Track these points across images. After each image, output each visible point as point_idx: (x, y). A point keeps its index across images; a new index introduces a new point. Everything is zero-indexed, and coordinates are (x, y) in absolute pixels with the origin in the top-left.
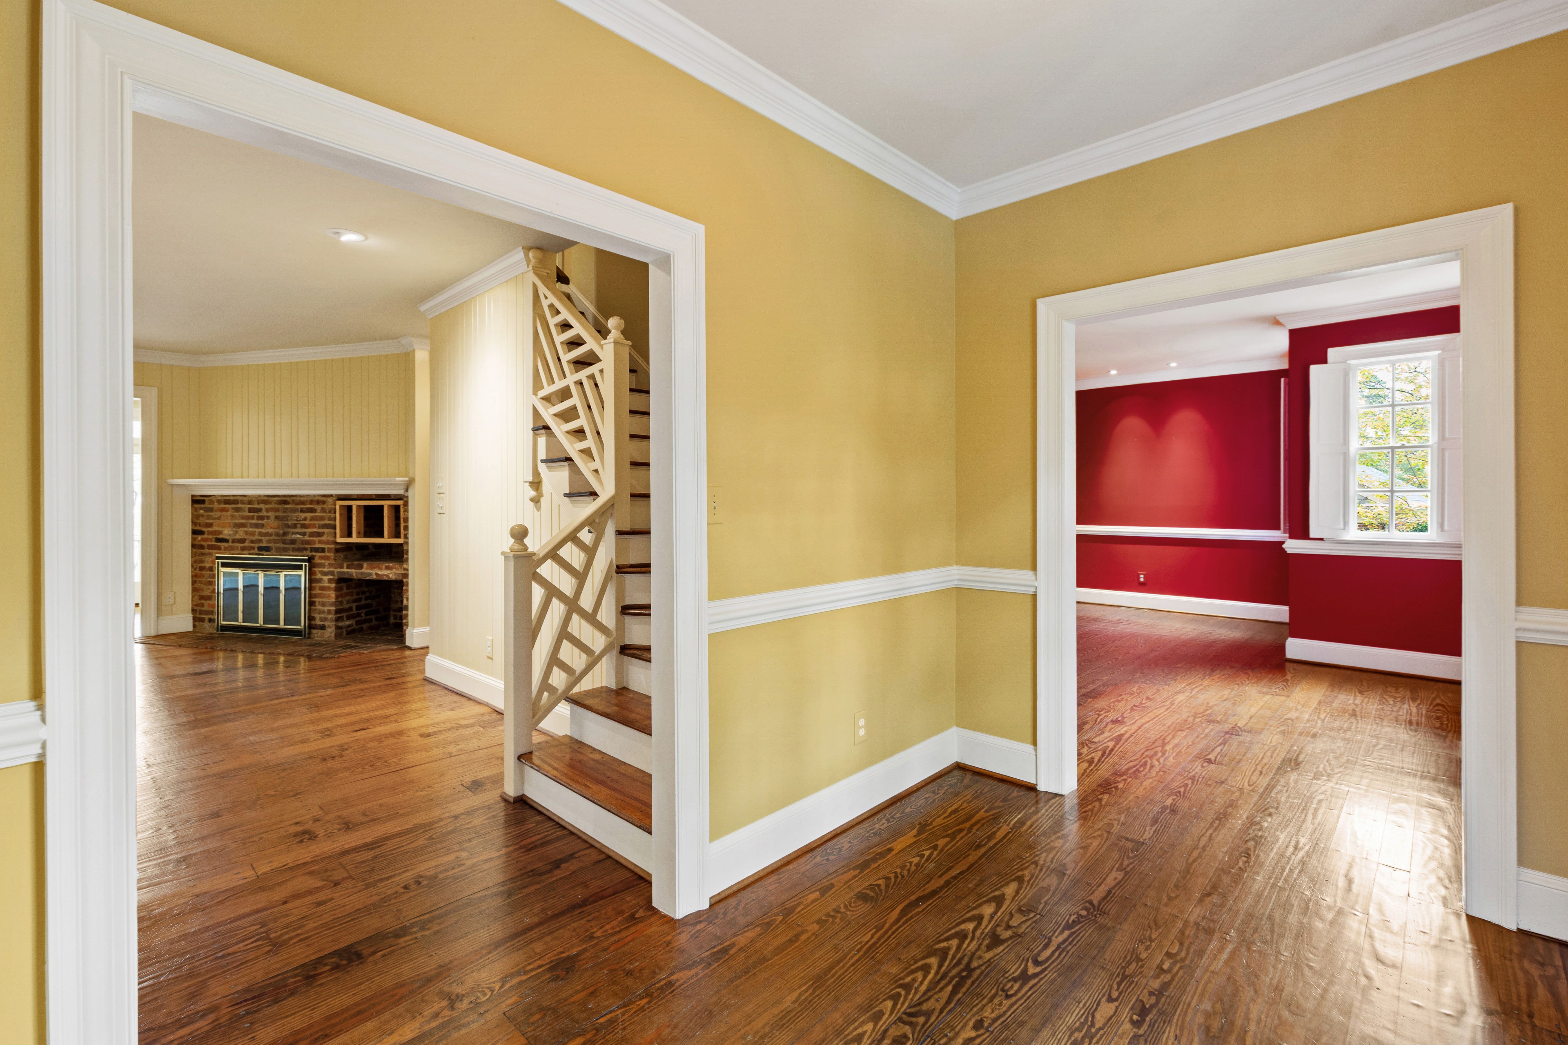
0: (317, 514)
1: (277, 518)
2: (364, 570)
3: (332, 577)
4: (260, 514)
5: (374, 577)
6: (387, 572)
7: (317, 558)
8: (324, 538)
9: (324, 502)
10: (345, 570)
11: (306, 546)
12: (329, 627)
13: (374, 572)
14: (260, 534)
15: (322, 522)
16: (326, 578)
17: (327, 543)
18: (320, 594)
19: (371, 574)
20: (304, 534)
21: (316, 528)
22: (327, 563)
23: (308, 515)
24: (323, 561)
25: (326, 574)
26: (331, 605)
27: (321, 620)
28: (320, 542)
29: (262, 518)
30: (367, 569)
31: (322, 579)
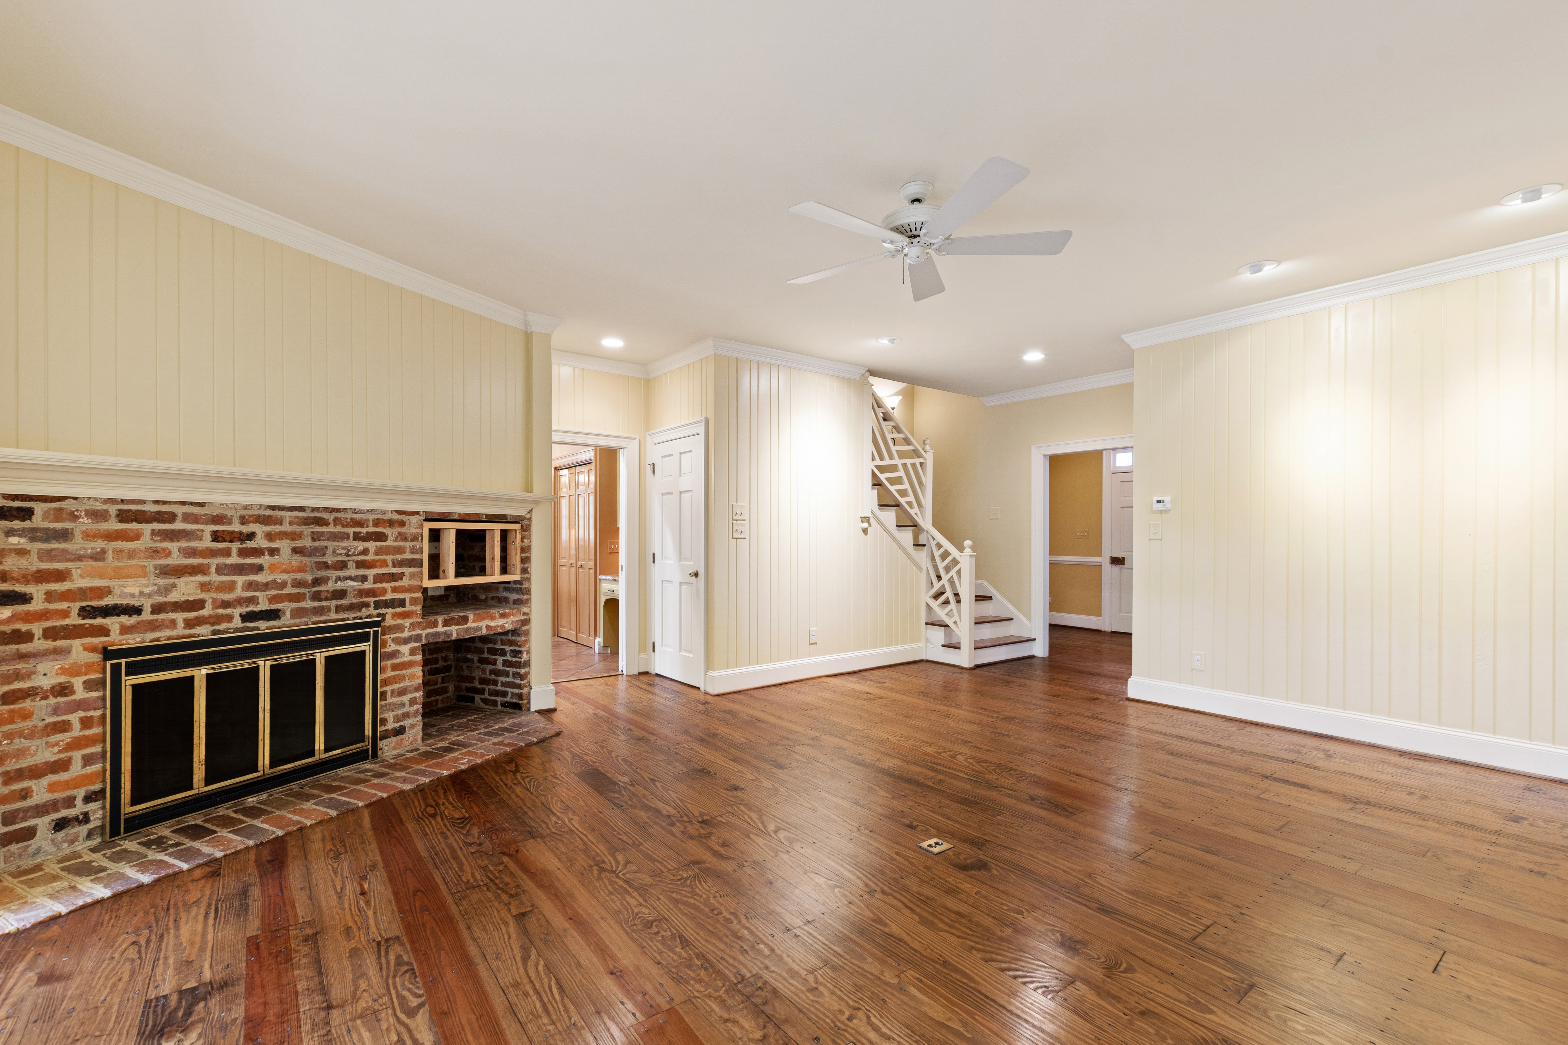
0: (388, 543)
1: (295, 551)
2: (470, 624)
3: (417, 644)
4: (250, 544)
5: (484, 632)
6: (500, 622)
7: (388, 617)
8: (405, 582)
9: (402, 524)
10: (440, 629)
11: (368, 599)
12: (412, 726)
13: (483, 624)
14: (250, 586)
15: (399, 557)
16: (405, 649)
17: (410, 590)
18: (395, 677)
19: (480, 629)
20: (364, 579)
21: (387, 566)
22: (407, 623)
23: (372, 545)
24: (400, 621)
25: (406, 641)
26: (417, 690)
27: (397, 719)
28: (394, 590)
29: (258, 552)
30: (474, 622)
31: (398, 651)
